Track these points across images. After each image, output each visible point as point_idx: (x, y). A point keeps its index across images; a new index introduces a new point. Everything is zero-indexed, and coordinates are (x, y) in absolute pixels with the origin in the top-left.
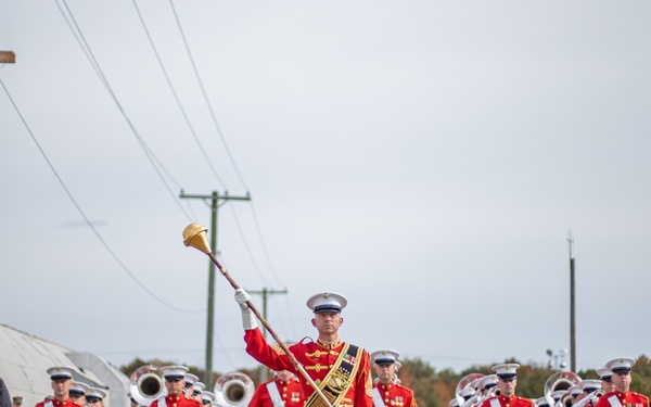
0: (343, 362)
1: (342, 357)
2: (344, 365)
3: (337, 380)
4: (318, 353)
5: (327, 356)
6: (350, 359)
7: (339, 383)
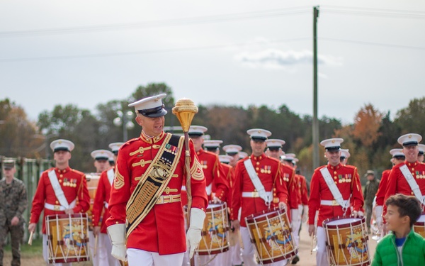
0: (165, 152)
1: (163, 148)
2: (165, 155)
3: (159, 170)
4: (141, 150)
5: (151, 150)
6: (172, 149)
7: (161, 173)
